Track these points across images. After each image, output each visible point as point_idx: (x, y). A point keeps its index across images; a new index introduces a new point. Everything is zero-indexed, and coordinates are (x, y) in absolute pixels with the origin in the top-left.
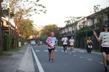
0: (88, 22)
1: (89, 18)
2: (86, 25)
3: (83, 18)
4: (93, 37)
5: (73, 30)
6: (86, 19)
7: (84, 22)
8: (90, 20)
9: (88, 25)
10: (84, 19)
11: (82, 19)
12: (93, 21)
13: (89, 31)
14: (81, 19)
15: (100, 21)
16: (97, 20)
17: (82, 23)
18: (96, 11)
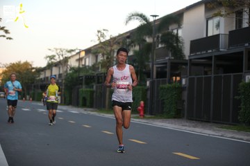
0: (87, 60)
1: (88, 51)
2: (83, 63)
3: (77, 51)
4: (94, 87)
5: (61, 72)
6: (83, 54)
7: (80, 60)
8: (91, 56)
9: (87, 64)
10: (79, 53)
11: (77, 53)
12: (97, 57)
13: (88, 74)
14: (74, 53)
15: (107, 58)
16: (103, 55)
17: (77, 60)
18: (101, 38)
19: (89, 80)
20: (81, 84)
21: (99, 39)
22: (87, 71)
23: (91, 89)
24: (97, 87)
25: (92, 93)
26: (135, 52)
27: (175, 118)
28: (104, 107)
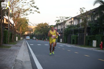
0: (75, 22)
1: (75, 18)
4: (78, 35)
5: (62, 28)
6: (73, 19)
7: (71, 22)
8: (76, 20)
9: (74, 24)
10: (71, 19)
11: (70, 19)
12: (79, 21)
13: (75, 29)
14: (68, 19)
15: (85, 21)
16: (83, 20)
18: (82, 12)
19: (76, 31)
20: (72, 33)
21: (81, 12)
22: (75, 27)
23: (77, 36)
24: (79, 34)
25: (77, 37)
26: (98, 18)
28: (83, 44)
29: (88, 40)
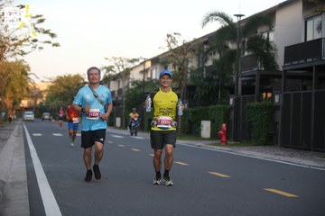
0: (154, 71)
1: (155, 61)
2: (149, 76)
3: (141, 61)
5: (121, 87)
6: (148, 64)
7: (145, 72)
8: (158, 66)
9: (154, 77)
10: (143, 63)
11: (141, 64)
14: (137, 63)
15: (180, 69)
16: (174, 65)
17: (141, 72)
18: (172, 45)
21: (169, 45)
22: (154, 86)
26: (215, 61)
27: (265, 145)
29: (189, 121)
